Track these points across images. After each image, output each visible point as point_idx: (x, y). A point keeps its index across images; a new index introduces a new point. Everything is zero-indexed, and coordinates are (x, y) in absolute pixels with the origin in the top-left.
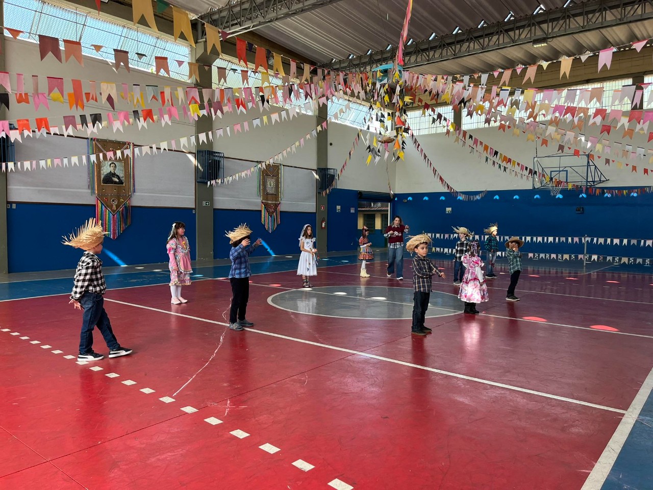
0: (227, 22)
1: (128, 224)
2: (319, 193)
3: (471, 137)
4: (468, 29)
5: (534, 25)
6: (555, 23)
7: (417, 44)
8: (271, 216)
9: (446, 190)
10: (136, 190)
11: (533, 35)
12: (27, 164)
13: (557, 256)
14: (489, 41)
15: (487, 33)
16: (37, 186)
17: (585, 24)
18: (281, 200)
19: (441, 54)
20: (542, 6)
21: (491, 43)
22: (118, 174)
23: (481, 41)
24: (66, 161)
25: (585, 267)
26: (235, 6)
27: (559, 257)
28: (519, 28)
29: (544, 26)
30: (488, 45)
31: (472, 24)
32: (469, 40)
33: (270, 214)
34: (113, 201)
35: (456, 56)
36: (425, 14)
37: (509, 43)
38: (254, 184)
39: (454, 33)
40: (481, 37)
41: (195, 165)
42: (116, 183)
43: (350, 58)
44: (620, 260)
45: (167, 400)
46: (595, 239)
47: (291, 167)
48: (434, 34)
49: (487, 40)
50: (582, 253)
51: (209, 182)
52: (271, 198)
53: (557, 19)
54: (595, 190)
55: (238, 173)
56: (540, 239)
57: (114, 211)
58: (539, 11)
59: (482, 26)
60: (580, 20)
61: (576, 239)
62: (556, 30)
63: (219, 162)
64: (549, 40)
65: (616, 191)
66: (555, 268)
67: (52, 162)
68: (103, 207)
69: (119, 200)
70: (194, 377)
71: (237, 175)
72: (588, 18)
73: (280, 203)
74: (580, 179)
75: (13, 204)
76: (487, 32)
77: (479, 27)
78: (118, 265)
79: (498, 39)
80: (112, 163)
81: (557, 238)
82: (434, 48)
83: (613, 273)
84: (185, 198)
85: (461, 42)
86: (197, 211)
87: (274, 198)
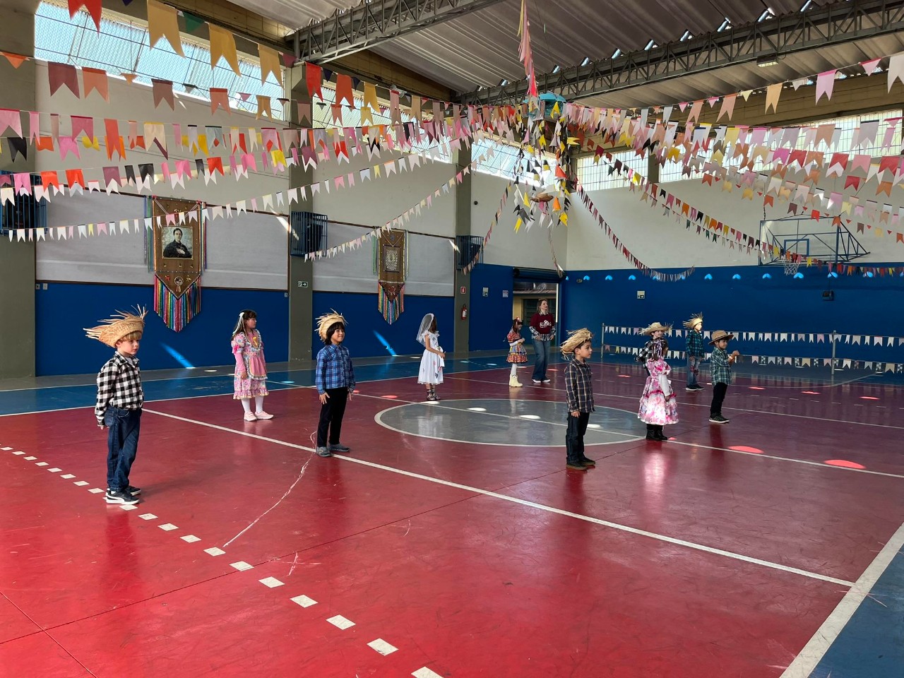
0: (333, 38)
1: (197, 311)
2: (458, 270)
3: (663, 193)
4: (667, 43)
5: (758, 36)
6: (788, 34)
7: (595, 64)
8: (392, 302)
9: (633, 266)
10: (208, 266)
11: (757, 50)
12: (61, 231)
13: (793, 361)
14: (696, 59)
15: (693, 49)
16: (76, 260)
17: (832, 34)
18: (406, 279)
19: (629, 77)
20: (770, 10)
21: (699, 62)
22: (185, 244)
23: (685, 59)
24: (112, 226)
25: (833, 377)
26: (343, 17)
27: (796, 362)
28: (737, 41)
29: (774, 37)
30: (694, 64)
31: (671, 36)
32: (668, 58)
33: (391, 299)
34: (177, 280)
35: (649, 81)
36: (605, 23)
37: (723, 61)
38: (369, 259)
39: (647, 48)
40: (684, 53)
41: (288, 232)
42: (181, 256)
43: (503, 84)
44: (883, 366)
45: (215, 552)
46: (848, 337)
47: (421, 234)
48: (618, 51)
49: (692, 57)
50: (830, 356)
51: (306, 255)
52: (392, 278)
53: (791, 28)
54: (847, 267)
55: (345, 243)
56: (768, 336)
57: (178, 294)
58: (766, 17)
59: (686, 38)
60: (823, 28)
61: (821, 337)
62: (790, 42)
63: (321, 227)
64: (780, 57)
65: (878, 269)
66: (790, 378)
67: (95, 228)
68: (164, 288)
69: (185, 280)
70: (256, 521)
71: (343, 245)
72: (835, 25)
73: (404, 284)
74: (828, 251)
75: (44, 284)
76: (693, 47)
77: (682, 40)
78: (182, 367)
79: (709, 56)
80: (177, 229)
81: (793, 335)
82: (618, 70)
83: (873, 386)
84: (274, 277)
85: (656, 61)
86: (290, 294)
87: (396, 277)
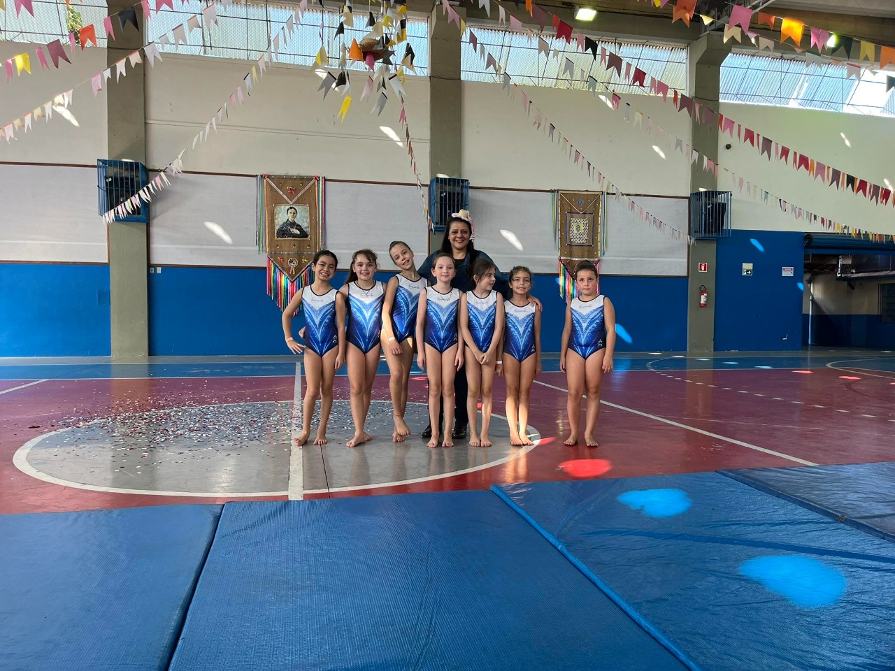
18: (602, 254)
22: (300, 224)
34: (291, 261)
41: (428, 204)
52: (579, 254)
57: (292, 276)
68: (277, 270)
69: (300, 263)
73: (599, 261)
75: (158, 268)
80: (291, 208)
87: (586, 253)
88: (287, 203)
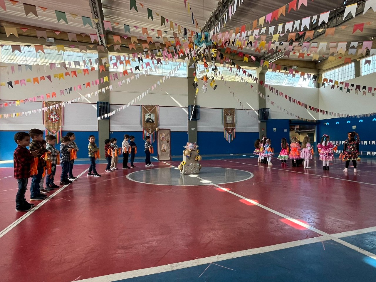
8: (230, 134)
10: (160, 125)
16: (121, 125)
22: (152, 119)
34: (150, 129)
38: (220, 119)
41: (187, 113)
42: (151, 122)
47: (242, 109)
57: (150, 134)
68: (146, 132)
73: (235, 128)
75: (112, 132)
80: (150, 114)
84: (183, 127)
86: (189, 133)
87: (231, 126)
88: (148, 113)
